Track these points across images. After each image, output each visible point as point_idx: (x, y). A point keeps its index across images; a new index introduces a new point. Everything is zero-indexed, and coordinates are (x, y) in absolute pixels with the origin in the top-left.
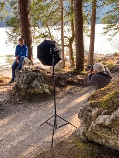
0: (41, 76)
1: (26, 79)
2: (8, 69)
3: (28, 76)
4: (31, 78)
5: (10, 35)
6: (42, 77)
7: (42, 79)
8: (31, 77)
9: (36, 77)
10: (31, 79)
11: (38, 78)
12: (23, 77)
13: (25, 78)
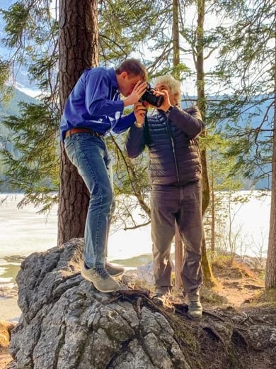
0: (162, 329)
1: (82, 346)
2: (5, 293)
3: (92, 329)
4: (107, 342)
5: (15, 163)
6: (170, 339)
7: (173, 350)
8: (108, 332)
9: (138, 334)
10: (107, 349)
11: (151, 340)
12: (63, 333)
13: (73, 338)
